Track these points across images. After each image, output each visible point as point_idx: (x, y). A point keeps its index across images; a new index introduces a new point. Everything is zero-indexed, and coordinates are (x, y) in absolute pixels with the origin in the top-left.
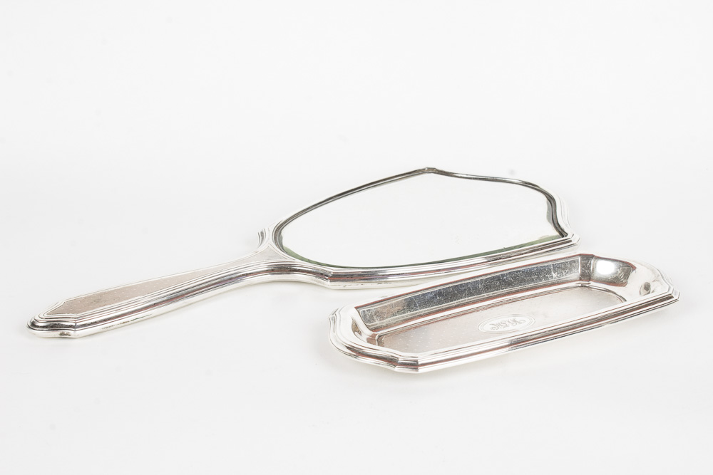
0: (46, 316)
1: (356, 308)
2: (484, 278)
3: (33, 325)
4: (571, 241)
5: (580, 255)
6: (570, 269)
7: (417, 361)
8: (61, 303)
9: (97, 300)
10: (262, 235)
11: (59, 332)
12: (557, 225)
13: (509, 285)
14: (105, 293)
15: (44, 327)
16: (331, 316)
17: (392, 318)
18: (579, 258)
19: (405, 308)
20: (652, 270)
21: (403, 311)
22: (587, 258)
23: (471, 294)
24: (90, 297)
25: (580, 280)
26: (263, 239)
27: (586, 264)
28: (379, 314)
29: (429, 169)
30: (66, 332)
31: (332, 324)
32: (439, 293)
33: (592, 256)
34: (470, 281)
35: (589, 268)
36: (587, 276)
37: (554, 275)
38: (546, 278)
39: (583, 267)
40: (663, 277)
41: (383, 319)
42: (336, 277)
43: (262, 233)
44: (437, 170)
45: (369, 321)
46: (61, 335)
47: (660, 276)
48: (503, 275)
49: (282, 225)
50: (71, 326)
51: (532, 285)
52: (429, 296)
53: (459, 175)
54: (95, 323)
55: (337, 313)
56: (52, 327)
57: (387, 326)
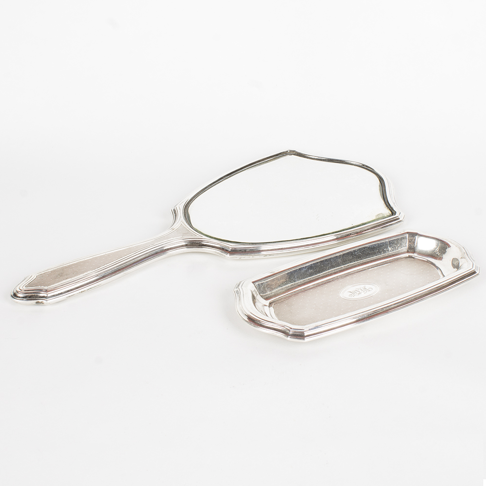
0: (25, 288)
1: (253, 282)
2: (341, 254)
3: (15, 295)
4: (399, 219)
5: (408, 233)
6: (401, 244)
7: (303, 333)
8: (34, 277)
9: (60, 274)
10: (175, 212)
11: (35, 301)
12: (387, 203)
13: (359, 258)
14: (66, 267)
15: (23, 297)
16: (235, 290)
17: (279, 289)
18: (407, 235)
19: (287, 280)
20: (460, 248)
21: (286, 283)
22: (413, 235)
23: (333, 267)
24: (55, 271)
25: (408, 252)
26: (176, 216)
27: (412, 240)
28: (269, 286)
29: (290, 151)
30: (40, 301)
31: (238, 298)
32: (311, 267)
33: (416, 234)
34: (332, 256)
35: (414, 243)
36: (412, 249)
37: (390, 249)
38: (385, 252)
39: (409, 242)
40: (467, 255)
41: (273, 289)
42: (234, 252)
43: (174, 210)
44: (296, 152)
45: (263, 292)
46: (37, 303)
47: (466, 254)
48: (354, 251)
49: (188, 203)
50: (44, 297)
51: (375, 257)
52: (304, 270)
53: (313, 157)
54: (61, 293)
55: (240, 287)
56: (30, 297)
57: (275, 296)
